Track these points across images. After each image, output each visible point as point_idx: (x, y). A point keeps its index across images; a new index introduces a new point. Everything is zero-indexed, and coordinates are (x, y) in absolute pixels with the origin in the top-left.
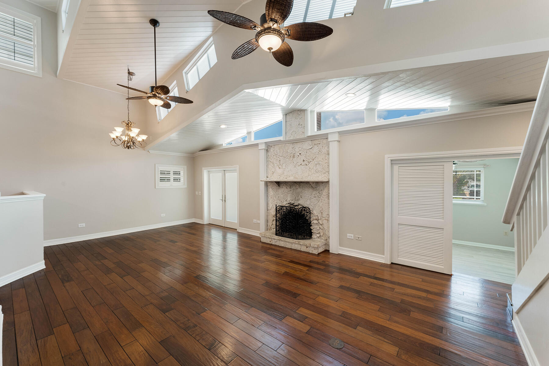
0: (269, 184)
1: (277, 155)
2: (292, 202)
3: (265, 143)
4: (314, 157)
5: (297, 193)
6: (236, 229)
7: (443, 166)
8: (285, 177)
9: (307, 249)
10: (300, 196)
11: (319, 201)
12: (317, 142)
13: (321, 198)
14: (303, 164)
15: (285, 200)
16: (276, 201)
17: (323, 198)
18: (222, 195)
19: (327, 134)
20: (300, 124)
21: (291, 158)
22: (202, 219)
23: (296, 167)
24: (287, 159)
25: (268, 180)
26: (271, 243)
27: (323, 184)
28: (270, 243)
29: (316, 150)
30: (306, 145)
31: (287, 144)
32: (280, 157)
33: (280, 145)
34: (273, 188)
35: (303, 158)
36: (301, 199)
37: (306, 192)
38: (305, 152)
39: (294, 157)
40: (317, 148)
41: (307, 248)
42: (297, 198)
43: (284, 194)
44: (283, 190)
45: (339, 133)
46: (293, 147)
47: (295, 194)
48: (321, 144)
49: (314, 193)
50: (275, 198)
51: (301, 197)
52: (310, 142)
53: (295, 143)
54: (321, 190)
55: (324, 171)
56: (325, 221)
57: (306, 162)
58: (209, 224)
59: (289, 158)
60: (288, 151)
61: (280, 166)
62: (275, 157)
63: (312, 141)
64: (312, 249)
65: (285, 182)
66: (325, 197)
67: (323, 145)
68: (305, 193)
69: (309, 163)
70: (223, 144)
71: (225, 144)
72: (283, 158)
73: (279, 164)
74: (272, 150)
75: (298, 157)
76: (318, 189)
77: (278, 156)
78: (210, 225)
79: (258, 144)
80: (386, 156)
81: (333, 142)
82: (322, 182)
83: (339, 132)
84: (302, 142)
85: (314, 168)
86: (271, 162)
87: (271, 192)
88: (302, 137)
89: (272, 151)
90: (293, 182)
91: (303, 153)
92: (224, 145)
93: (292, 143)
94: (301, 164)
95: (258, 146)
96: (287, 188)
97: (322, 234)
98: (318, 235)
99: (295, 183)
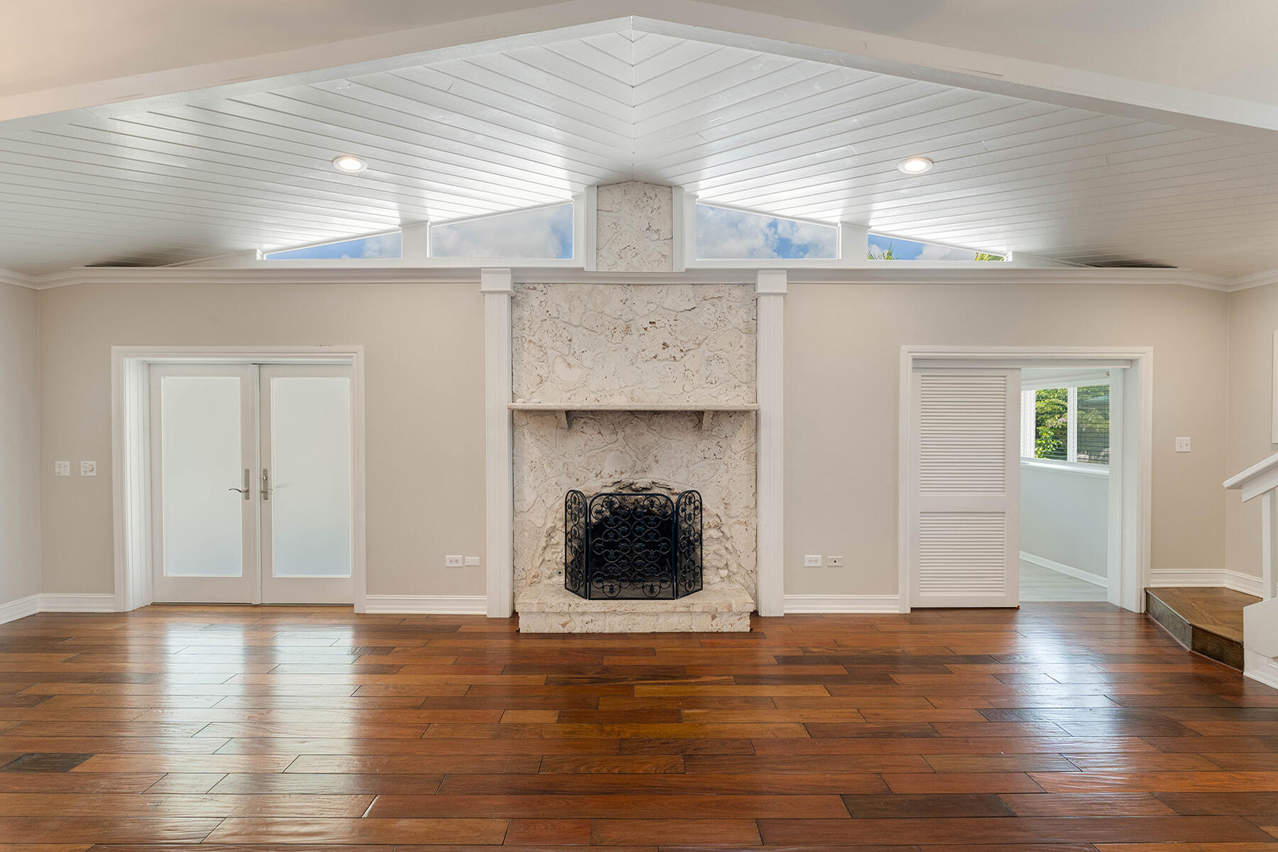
0: (522, 420)
1: (556, 321)
2: (626, 478)
3: (513, 270)
4: (701, 338)
5: (640, 447)
6: (352, 606)
7: (1003, 379)
8: (593, 396)
9: (714, 622)
10: (651, 458)
11: (717, 470)
12: (710, 292)
13: (726, 459)
14: (664, 354)
15: (593, 474)
16: (554, 480)
17: (730, 461)
18: (247, 471)
19: (756, 271)
20: (654, 228)
21: (618, 336)
22: (112, 591)
23: (638, 365)
24: (602, 337)
25: (519, 404)
26: (566, 630)
27: (733, 419)
28: (561, 630)
29: (709, 317)
30: (675, 299)
31: (601, 287)
32: (572, 329)
33: (572, 288)
34: (542, 433)
35: (662, 335)
36: (654, 466)
37: (673, 445)
38: (672, 320)
39: (627, 331)
40: (713, 309)
41: (714, 617)
42: (639, 463)
43: (589, 454)
44: (584, 441)
45: (791, 273)
46: (624, 298)
47: (632, 453)
48: (724, 300)
49: (701, 447)
50: (548, 470)
51: (657, 461)
52: (689, 291)
53: (634, 285)
54: (724, 436)
55: (737, 382)
56: (737, 526)
57: (671, 351)
58: (154, 604)
59: (608, 332)
60: (607, 311)
61: (571, 360)
62: (547, 325)
63: (696, 287)
64: (731, 619)
65: (592, 412)
66: (737, 457)
67: (731, 304)
68: (670, 448)
69: (682, 354)
70: (254, 251)
71: (264, 253)
72: (584, 331)
73: (566, 351)
74: (535, 299)
75: (644, 331)
76: (714, 433)
77: (564, 325)
78: (160, 609)
79: (479, 270)
80: (905, 349)
81: (772, 297)
82: (730, 413)
83: (789, 271)
84: (660, 288)
85: (701, 371)
86: (530, 341)
87: (532, 447)
88: (663, 268)
89: (536, 305)
90: (625, 412)
91: (665, 321)
92: (258, 257)
93: (623, 285)
94: (655, 357)
95: (480, 278)
96: (600, 433)
97: (734, 568)
98: (724, 573)
99: (632, 417)
